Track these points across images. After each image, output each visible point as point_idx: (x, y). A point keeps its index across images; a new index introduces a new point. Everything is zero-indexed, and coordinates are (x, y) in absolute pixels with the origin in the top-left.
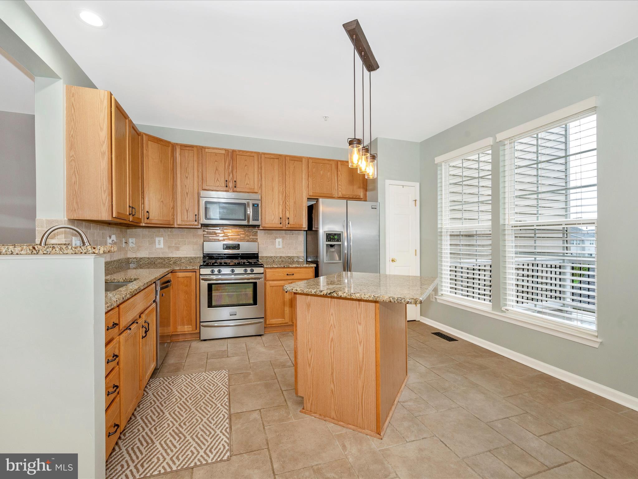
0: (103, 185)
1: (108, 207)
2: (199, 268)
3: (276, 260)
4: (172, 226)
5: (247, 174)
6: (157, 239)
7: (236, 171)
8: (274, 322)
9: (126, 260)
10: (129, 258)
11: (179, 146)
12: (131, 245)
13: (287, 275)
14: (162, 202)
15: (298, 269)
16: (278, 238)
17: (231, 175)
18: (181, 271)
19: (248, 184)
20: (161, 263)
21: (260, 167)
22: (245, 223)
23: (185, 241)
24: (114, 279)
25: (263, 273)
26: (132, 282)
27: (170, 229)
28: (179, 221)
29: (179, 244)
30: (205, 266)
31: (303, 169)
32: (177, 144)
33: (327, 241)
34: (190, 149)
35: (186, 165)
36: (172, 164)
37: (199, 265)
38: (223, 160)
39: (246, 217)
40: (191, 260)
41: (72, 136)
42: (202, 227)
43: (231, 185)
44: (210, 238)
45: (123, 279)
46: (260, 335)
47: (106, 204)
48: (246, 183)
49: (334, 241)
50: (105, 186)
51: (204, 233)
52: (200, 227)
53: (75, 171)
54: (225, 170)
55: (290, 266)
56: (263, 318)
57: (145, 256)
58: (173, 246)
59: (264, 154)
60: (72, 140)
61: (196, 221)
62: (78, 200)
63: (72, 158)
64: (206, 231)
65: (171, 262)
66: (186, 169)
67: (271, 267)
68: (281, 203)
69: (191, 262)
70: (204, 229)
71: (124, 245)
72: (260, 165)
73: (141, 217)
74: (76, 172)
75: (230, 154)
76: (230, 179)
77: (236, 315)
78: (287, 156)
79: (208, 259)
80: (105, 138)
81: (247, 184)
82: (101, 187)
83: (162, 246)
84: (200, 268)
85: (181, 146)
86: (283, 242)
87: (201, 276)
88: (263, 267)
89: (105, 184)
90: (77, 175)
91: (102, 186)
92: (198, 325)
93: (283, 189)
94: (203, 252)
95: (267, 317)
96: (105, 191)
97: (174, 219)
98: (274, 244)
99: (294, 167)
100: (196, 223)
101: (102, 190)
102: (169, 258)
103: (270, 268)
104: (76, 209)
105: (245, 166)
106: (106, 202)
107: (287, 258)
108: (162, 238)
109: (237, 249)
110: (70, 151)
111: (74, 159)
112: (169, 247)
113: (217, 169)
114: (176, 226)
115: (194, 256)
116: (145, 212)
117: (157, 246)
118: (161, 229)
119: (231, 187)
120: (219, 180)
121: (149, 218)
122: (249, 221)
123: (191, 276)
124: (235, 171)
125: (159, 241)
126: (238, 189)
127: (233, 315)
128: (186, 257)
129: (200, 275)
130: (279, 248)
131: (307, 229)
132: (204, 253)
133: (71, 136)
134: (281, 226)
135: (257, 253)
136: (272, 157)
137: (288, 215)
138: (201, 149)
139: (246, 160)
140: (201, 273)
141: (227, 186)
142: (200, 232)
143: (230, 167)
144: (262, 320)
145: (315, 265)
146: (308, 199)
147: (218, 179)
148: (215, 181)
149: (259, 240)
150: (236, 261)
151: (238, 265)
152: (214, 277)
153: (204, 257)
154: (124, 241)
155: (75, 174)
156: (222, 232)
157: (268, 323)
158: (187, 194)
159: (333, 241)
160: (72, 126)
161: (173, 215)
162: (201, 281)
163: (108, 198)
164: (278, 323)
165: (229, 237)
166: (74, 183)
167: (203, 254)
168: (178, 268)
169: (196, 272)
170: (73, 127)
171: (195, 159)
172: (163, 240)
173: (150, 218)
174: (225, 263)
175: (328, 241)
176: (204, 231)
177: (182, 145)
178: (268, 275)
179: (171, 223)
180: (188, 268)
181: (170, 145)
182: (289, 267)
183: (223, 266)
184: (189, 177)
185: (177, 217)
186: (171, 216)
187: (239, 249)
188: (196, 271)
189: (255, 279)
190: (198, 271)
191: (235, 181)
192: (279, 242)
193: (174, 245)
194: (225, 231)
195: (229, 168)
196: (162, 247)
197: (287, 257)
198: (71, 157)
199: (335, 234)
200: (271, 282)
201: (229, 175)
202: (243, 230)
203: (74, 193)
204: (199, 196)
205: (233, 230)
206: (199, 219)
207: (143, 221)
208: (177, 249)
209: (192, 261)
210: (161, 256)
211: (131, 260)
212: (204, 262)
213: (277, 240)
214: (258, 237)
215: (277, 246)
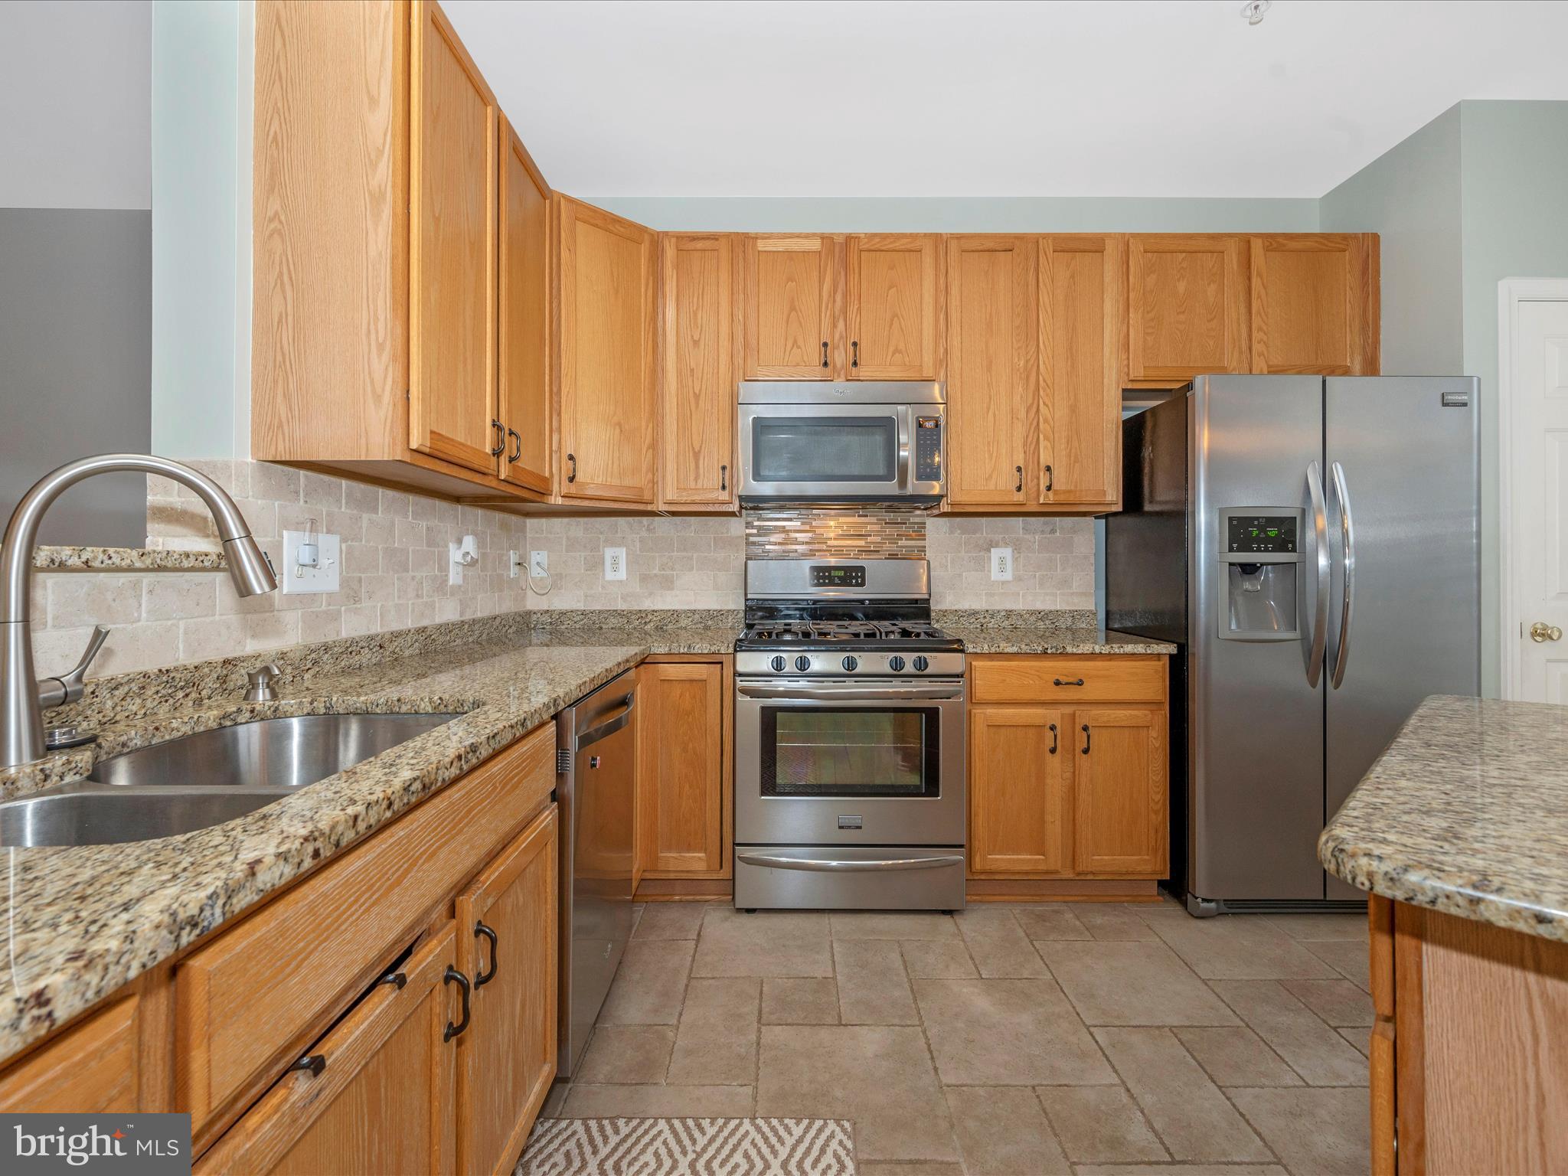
0: (377, 319)
1: (391, 408)
2: (731, 650)
3: (990, 625)
4: (649, 508)
5: (895, 315)
6: (609, 553)
7: (859, 309)
8: (1003, 867)
9: (518, 619)
10: (529, 613)
11: (673, 240)
12: (536, 572)
13: (1057, 683)
14: (619, 424)
15: (1099, 664)
16: (997, 546)
17: (841, 325)
18: (673, 659)
19: (900, 352)
20: (620, 628)
21: (942, 286)
22: (890, 488)
23: (691, 558)
24: (399, 700)
25: (961, 676)
26: (466, 713)
27: (645, 520)
28: (670, 493)
29: (672, 569)
30: (752, 642)
31: (1107, 280)
32: (666, 234)
33: (1231, 550)
34: (708, 244)
35: (695, 300)
36: (650, 300)
37: (732, 638)
38: (815, 274)
39: (893, 468)
40: (708, 620)
41: (275, 138)
42: (744, 511)
43: (840, 357)
44: (767, 547)
45: (431, 701)
46: (949, 912)
47: (387, 398)
48: (891, 349)
49: (1266, 550)
50: (381, 325)
51: (748, 531)
52: (735, 507)
53: (281, 274)
54: (820, 311)
55: (1069, 649)
56: (961, 846)
57: (575, 607)
58: (656, 575)
59: (959, 237)
60: (276, 155)
61: (724, 487)
62: (291, 386)
63: (272, 226)
64: (756, 523)
65: (648, 627)
66: (695, 314)
67: (993, 650)
68: (1022, 414)
69: (707, 628)
70: (750, 519)
71: (513, 571)
72: (942, 281)
73: (547, 474)
74: (286, 278)
75: (837, 250)
76: (837, 336)
77: (860, 828)
78: (1045, 236)
79: (762, 618)
80: (385, 135)
81: (897, 351)
82: (369, 331)
83: (622, 574)
84: (735, 651)
85: (677, 238)
86: (1015, 560)
87: (738, 679)
88: (962, 651)
89: (382, 318)
90: (288, 288)
91: (372, 327)
92: (728, 854)
93: (1027, 361)
94: (746, 595)
95: (976, 844)
96: (381, 347)
97: (653, 483)
98: (982, 565)
99: (1073, 277)
100: (724, 496)
101: (373, 343)
102: (642, 614)
103: (990, 656)
104: (284, 420)
105: (890, 288)
106: (383, 390)
107: (1033, 618)
108: (625, 549)
109: (857, 585)
110: (268, 198)
111: (280, 227)
112: (644, 579)
113: (793, 309)
114: (662, 508)
115: (719, 608)
116: (565, 458)
117: (610, 576)
118: (622, 521)
119: (839, 364)
120: (800, 342)
121: (574, 476)
122: (903, 483)
123: (704, 677)
124: (853, 309)
125: (615, 559)
126: (864, 372)
127: (849, 827)
128: (694, 612)
129: (737, 674)
130: (1003, 583)
131: (1119, 508)
132: (749, 596)
133: (270, 138)
134: (1019, 497)
135: (926, 597)
136: (990, 245)
137: (1045, 458)
138: (741, 243)
139: (892, 268)
140: (740, 668)
141: (826, 364)
142: (736, 527)
143: (839, 298)
144: (958, 856)
145: (1172, 649)
146: (1124, 390)
147: (795, 342)
148: (788, 348)
149: (929, 555)
150: (859, 627)
151: (870, 641)
152: (782, 684)
153: (749, 610)
154: (513, 557)
155: (282, 283)
156: (807, 528)
157: (978, 865)
158: (697, 397)
159: (1259, 550)
160: (276, 104)
161: (653, 470)
162: (740, 698)
163: (390, 369)
164: (1018, 868)
165: (830, 543)
166: (280, 321)
167: (746, 600)
168: (663, 650)
169: (721, 663)
170: (280, 105)
171: (724, 276)
172: (627, 554)
173: (580, 477)
174: (820, 634)
175: (1239, 550)
176: (749, 525)
177: (683, 238)
178: (979, 682)
179: (647, 496)
180: (696, 651)
181: (646, 237)
182: (1064, 655)
183: (815, 643)
184: (702, 343)
185: (664, 477)
186: (647, 474)
187: (862, 584)
188: (724, 659)
189: (932, 696)
190: (727, 661)
191: (855, 344)
192: (1002, 560)
193: (656, 571)
194: (814, 523)
195: (834, 301)
196: (624, 577)
197: (1032, 613)
198: (271, 220)
199: (1272, 521)
200: (990, 711)
201: (835, 326)
202: (874, 520)
203: (279, 358)
204: (734, 403)
205: (842, 520)
206: (735, 480)
207: (555, 488)
208: (668, 583)
209: (710, 623)
210: (621, 606)
211: (534, 617)
212: (750, 627)
213: (995, 553)
214: (927, 543)
215: (995, 574)
